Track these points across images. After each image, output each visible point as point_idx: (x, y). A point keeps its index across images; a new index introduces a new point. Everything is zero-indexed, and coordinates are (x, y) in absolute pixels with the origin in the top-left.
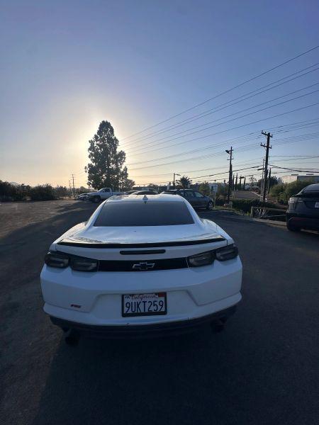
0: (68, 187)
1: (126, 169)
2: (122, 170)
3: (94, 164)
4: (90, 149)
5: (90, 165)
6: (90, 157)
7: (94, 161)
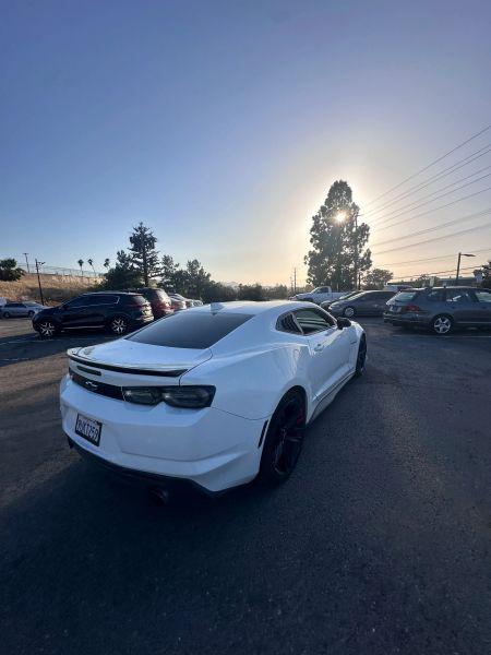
0: (289, 286)
1: (368, 254)
2: (361, 255)
3: (318, 251)
4: (312, 230)
5: (311, 254)
6: (311, 242)
7: (318, 246)
